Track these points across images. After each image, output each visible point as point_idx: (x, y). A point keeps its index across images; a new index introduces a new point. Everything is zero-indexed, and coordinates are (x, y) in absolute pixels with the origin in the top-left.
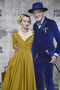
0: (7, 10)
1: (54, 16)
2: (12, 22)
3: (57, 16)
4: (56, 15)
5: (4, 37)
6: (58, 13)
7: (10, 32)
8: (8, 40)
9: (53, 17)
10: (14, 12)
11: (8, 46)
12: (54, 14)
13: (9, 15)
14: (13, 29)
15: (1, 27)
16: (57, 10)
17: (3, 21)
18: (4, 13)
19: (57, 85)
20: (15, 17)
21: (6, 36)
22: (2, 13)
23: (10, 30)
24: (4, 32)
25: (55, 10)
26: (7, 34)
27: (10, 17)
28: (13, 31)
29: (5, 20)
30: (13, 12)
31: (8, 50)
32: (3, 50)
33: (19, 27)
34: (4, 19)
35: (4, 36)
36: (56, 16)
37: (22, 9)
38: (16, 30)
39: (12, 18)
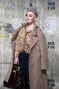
1: (48, 9)
2: (6, 16)
4: (50, 8)
6: (52, 6)
8: (2, 35)
10: (7, 5)
11: (2, 41)
12: (48, 7)
13: (2, 9)
14: (7, 23)
19: (53, 80)
20: (8, 11)
25: (49, 3)
26: (1, 29)
27: (3, 11)
28: (6, 25)
31: (2, 45)
33: (12, 21)
36: (50, 9)
37: (16, 2)
38: (10, 24)
39: (5, 12)
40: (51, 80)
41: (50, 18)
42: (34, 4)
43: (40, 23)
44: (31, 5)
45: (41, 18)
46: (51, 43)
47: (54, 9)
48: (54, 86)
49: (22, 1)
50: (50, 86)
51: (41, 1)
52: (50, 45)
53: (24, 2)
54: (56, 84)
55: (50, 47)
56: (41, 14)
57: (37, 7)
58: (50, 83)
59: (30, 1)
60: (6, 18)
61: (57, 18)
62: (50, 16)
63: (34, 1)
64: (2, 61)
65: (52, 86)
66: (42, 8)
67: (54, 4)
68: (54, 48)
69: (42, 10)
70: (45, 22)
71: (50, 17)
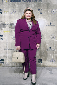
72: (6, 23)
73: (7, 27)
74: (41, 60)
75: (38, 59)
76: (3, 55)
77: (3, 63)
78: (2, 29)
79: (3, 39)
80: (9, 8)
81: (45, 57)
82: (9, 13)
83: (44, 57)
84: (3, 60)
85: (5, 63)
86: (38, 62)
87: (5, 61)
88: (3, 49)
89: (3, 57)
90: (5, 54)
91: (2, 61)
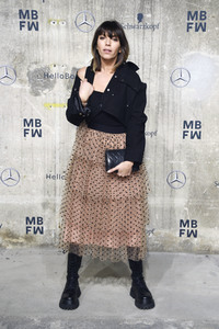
0: (53, 13)
2: (69, 47)
3: (197, 30)
4: (194, 26)
5: (46, 91)
6: (199, 21)
7: (62, 77)
8: (58, 100)
9: (186, 33)
10: (74, 16)
11: (57, 117)
13: (58, 26)
14: (72, 66)
15: (36, 63)
16: (196, 13)
17: (42, 43)
18: (45, 20)
20: (77, 33)
21: (52, 87)
22: (38, 20)
23: (62, 71)
24: (47, 76)
25: (189, 13)
26: (55, 82)
27: (63, 31)
28: (70, 73)
29: (48, 42)
30: (71, 17)
31: (58, 128)
32: (44, 127)
34: (46, 37)
35: (45, 87)
36: (192, 31)
37: (98, 8)
39: (68, 34)
40: (188, 221)
41: (192, 56)
42: (149, 16)
43: (165, 67)
44: (140, 17)
45: (167, 55)
46: (192, 122)
47: (204, 30)
48: (195, 236)
49: (117, 6)
50: (185, 236)
51: (168, 8)
52: (190, 130)
53: (122, 9)
54: (200, 230)
55: (189, 134)
56: (168, 43)
57: (156, 23)
58: (186, 228)
59: (138, 7)
60: (69, 51)
61: (212, 57)
62: (192, 49)
63: (148, 7)
64: (58, 172)
65: (189, 236)
66: (171, 26)
67: (203, 15)
68: (199, 138)
69: (170, 32)
70: (178, 65)
71: (193, 52)
72: (54, 71)
73: (57, 87)
74: (194, 223)
75: (182, 221)
76: (41, 201)
77: (42, 233)
78: (37, 94)
79: (40, 136)
80: (67, 5)
81: (210, 211)
82: (67, 26)
83: (207, 214)
84: (40, 220)
85: (49, 231)
86: (181, 234)
87: (48, 224)
88: (41, 175)
89: (40, 207)
90: (47, 197)
91: (36, 226)
